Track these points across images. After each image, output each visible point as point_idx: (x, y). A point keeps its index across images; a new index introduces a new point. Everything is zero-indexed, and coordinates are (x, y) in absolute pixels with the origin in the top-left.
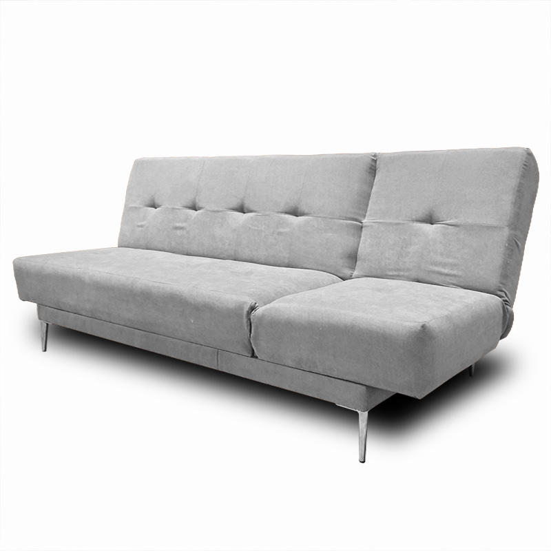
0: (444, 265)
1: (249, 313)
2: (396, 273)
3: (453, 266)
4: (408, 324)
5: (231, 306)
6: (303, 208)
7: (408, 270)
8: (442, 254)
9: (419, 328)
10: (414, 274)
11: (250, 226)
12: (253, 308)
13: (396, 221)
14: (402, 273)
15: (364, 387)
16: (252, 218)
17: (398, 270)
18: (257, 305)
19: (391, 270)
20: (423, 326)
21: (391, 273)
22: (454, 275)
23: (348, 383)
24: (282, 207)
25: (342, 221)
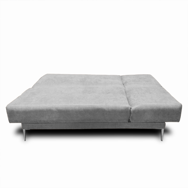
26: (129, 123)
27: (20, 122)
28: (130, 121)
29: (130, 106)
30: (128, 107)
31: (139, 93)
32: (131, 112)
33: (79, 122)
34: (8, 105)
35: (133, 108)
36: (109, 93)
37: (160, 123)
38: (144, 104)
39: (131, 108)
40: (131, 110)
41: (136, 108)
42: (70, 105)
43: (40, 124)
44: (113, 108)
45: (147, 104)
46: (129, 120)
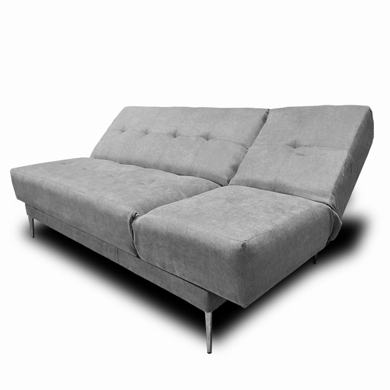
1: (131, 222)
4: (233, 242)
5: (121, 215)
9: (240, 247)
12: (134, 218)
15: (206, 293)
18: (137, 215)
20: (243, 245)
23: (196, 287)
26: (138, 259)
40: (133, 222)
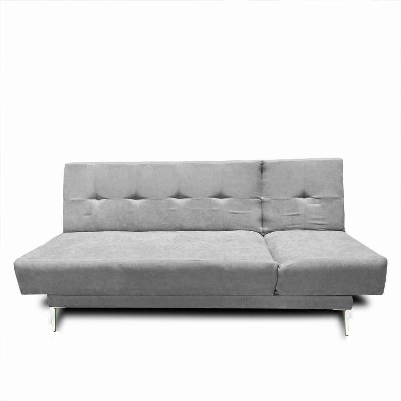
0: (318, 219)
2: (293, 226)
3: (322, 219)
6: (226, 193)
7: (299, 224)
8: (315, 214)
10: (303, 226)
11: (189, 207)
13: (285, 198)
14: (296, 226)
16: (189, 202)
17: (293, 225)
19: (290, 225)
21: (289, 227)
22: (324, 224)
24: (210, 194)
25: (251, 200)
26: (276, 296)
27: (44, 293)
28: (276, 293)
29: (276, 262)
30: (272, 264)
31: (293, 241)
32: (279, 274)
33: (170, 294)
34: (16, 260)
35: (283, 266)
36: (231, 240)
37: (342, 297)
38: (305, 258)
39: (278, 267)
40: (279, 269)
41: (288, 266)
42: (150, 259)
43: (87, 297)
44: (241, 266)
45: (311, 258)
46: (276, 290)
